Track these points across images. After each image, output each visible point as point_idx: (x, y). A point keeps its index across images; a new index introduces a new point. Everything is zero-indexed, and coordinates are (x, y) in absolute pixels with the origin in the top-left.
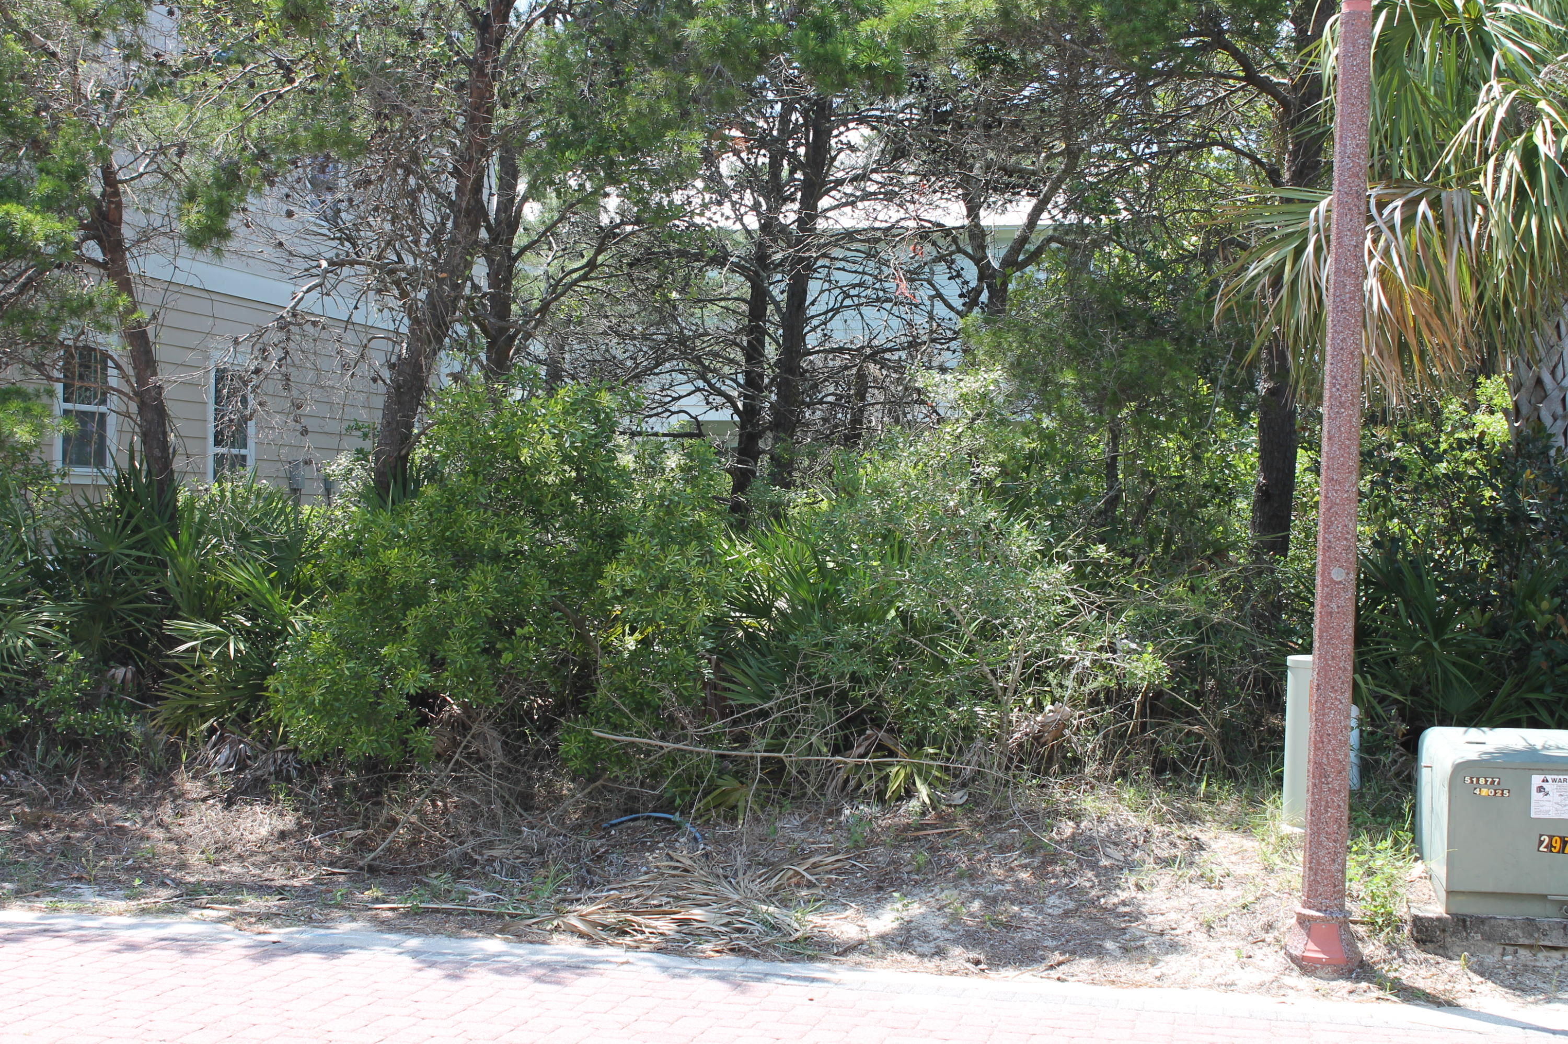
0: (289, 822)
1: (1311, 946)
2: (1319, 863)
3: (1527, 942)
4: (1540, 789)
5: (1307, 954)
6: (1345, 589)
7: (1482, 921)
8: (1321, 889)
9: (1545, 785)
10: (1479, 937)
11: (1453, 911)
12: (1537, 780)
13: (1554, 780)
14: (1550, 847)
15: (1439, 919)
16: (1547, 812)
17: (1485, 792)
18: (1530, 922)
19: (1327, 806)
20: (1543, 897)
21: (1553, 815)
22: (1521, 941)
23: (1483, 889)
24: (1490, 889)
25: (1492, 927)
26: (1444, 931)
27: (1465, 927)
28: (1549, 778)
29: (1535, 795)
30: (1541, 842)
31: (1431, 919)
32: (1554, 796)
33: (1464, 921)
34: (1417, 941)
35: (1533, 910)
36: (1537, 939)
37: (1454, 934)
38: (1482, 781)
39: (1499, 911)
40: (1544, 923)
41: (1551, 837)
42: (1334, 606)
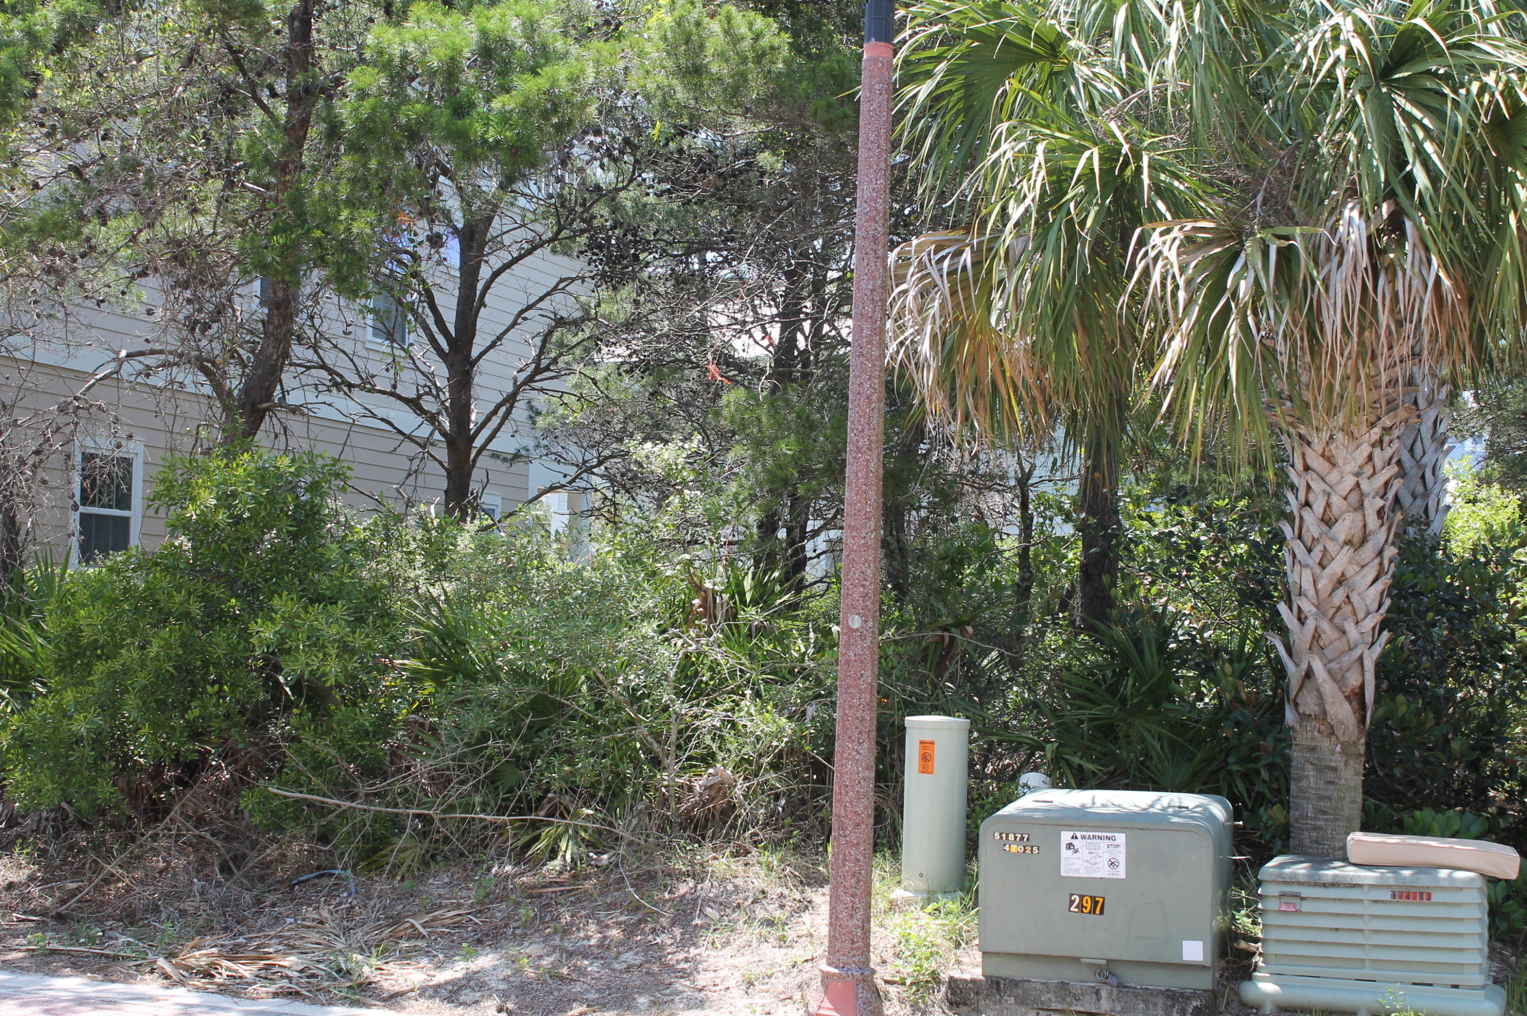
0: (22, 876)
1: (827, 1004)
2: (837, 919)
3: (1059, 1007)
4: (1070, 846)
5: (822, 1012)
6: (863, 637)
7: (1015, 983)
8: (839, 945)
9: (1074, 842)
10: (1012, 1000)
11: (989, 973)
12: (1066, 836)
13: (1083, 837)
14: (1081, 907)
15: (973, 981)
16: (1077, 870)
17: (1014, 848)
18: (1063, 985)
19: (844, 860)
20: (1076, 960)
21: (1083, 874)
22: (1053, 1006)
23: (1015, 951)
24: (1022, 950)
25: (1025, 991)
26: (977, 993)
27: (998, 989)
28: (1078, 834)
29: (1065, 853)
30: (1072, 902)
31: (965, 981)
32: (1084, 853)
33: (998, 983)
34: (951, 1003)
35: (1068, 973)
36: (1070, 1004)
37: (988, 996)
38: (1011, 837)
39: (1034, 974)
40: (1076, 987)
41: (1082, 897)
42: (851, 654)
